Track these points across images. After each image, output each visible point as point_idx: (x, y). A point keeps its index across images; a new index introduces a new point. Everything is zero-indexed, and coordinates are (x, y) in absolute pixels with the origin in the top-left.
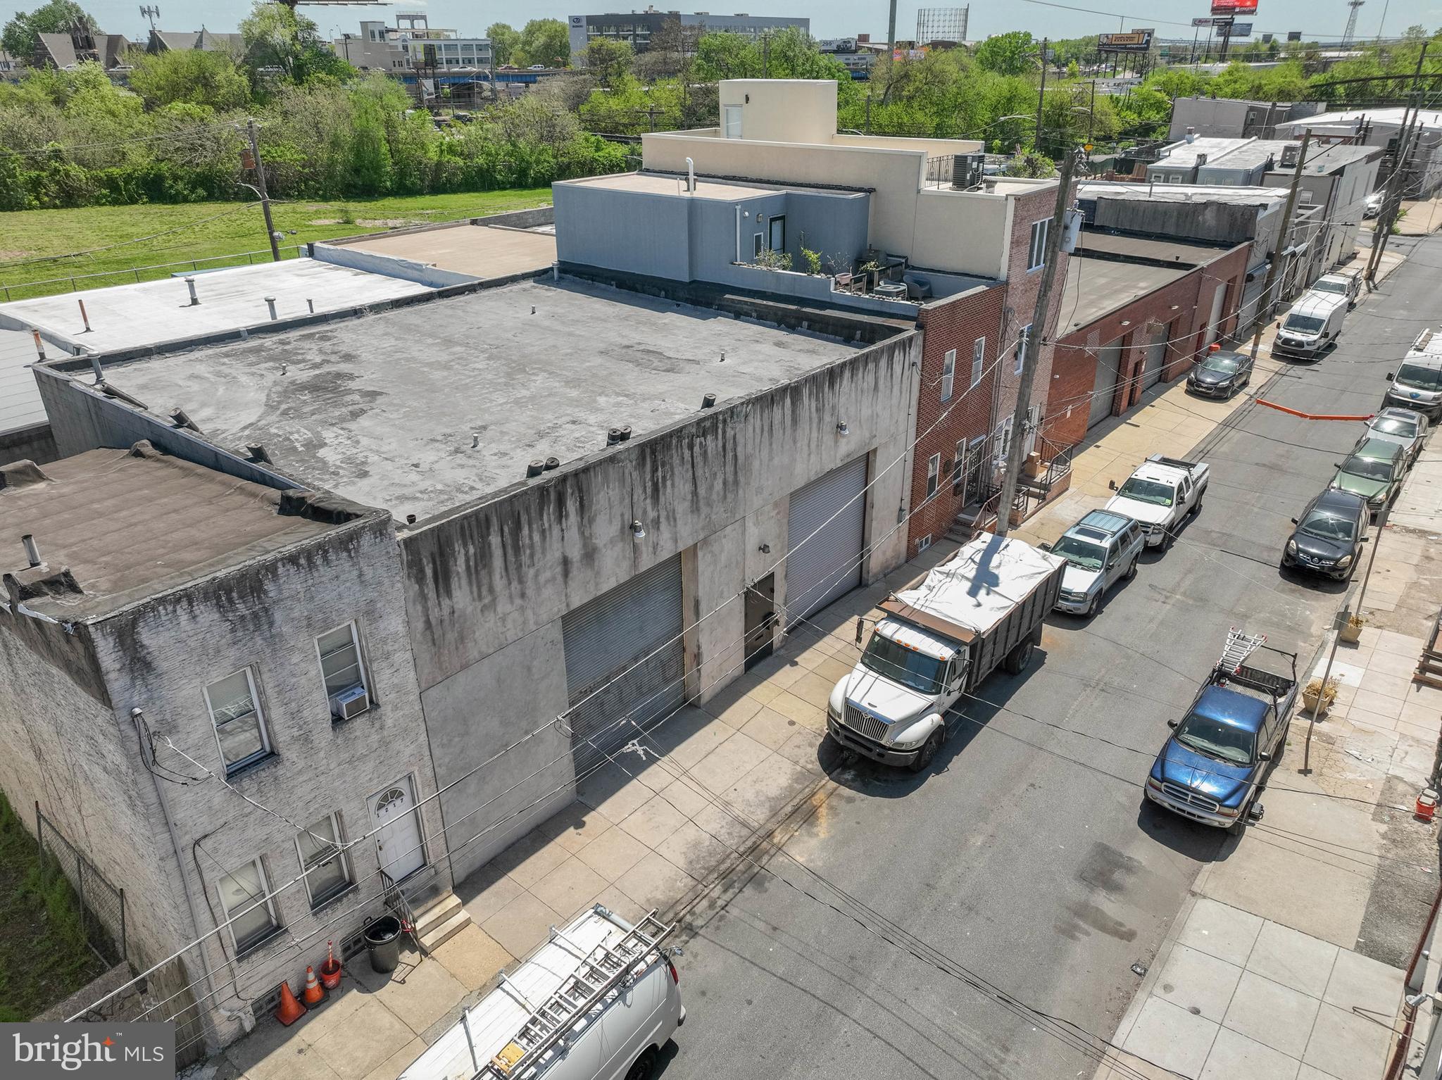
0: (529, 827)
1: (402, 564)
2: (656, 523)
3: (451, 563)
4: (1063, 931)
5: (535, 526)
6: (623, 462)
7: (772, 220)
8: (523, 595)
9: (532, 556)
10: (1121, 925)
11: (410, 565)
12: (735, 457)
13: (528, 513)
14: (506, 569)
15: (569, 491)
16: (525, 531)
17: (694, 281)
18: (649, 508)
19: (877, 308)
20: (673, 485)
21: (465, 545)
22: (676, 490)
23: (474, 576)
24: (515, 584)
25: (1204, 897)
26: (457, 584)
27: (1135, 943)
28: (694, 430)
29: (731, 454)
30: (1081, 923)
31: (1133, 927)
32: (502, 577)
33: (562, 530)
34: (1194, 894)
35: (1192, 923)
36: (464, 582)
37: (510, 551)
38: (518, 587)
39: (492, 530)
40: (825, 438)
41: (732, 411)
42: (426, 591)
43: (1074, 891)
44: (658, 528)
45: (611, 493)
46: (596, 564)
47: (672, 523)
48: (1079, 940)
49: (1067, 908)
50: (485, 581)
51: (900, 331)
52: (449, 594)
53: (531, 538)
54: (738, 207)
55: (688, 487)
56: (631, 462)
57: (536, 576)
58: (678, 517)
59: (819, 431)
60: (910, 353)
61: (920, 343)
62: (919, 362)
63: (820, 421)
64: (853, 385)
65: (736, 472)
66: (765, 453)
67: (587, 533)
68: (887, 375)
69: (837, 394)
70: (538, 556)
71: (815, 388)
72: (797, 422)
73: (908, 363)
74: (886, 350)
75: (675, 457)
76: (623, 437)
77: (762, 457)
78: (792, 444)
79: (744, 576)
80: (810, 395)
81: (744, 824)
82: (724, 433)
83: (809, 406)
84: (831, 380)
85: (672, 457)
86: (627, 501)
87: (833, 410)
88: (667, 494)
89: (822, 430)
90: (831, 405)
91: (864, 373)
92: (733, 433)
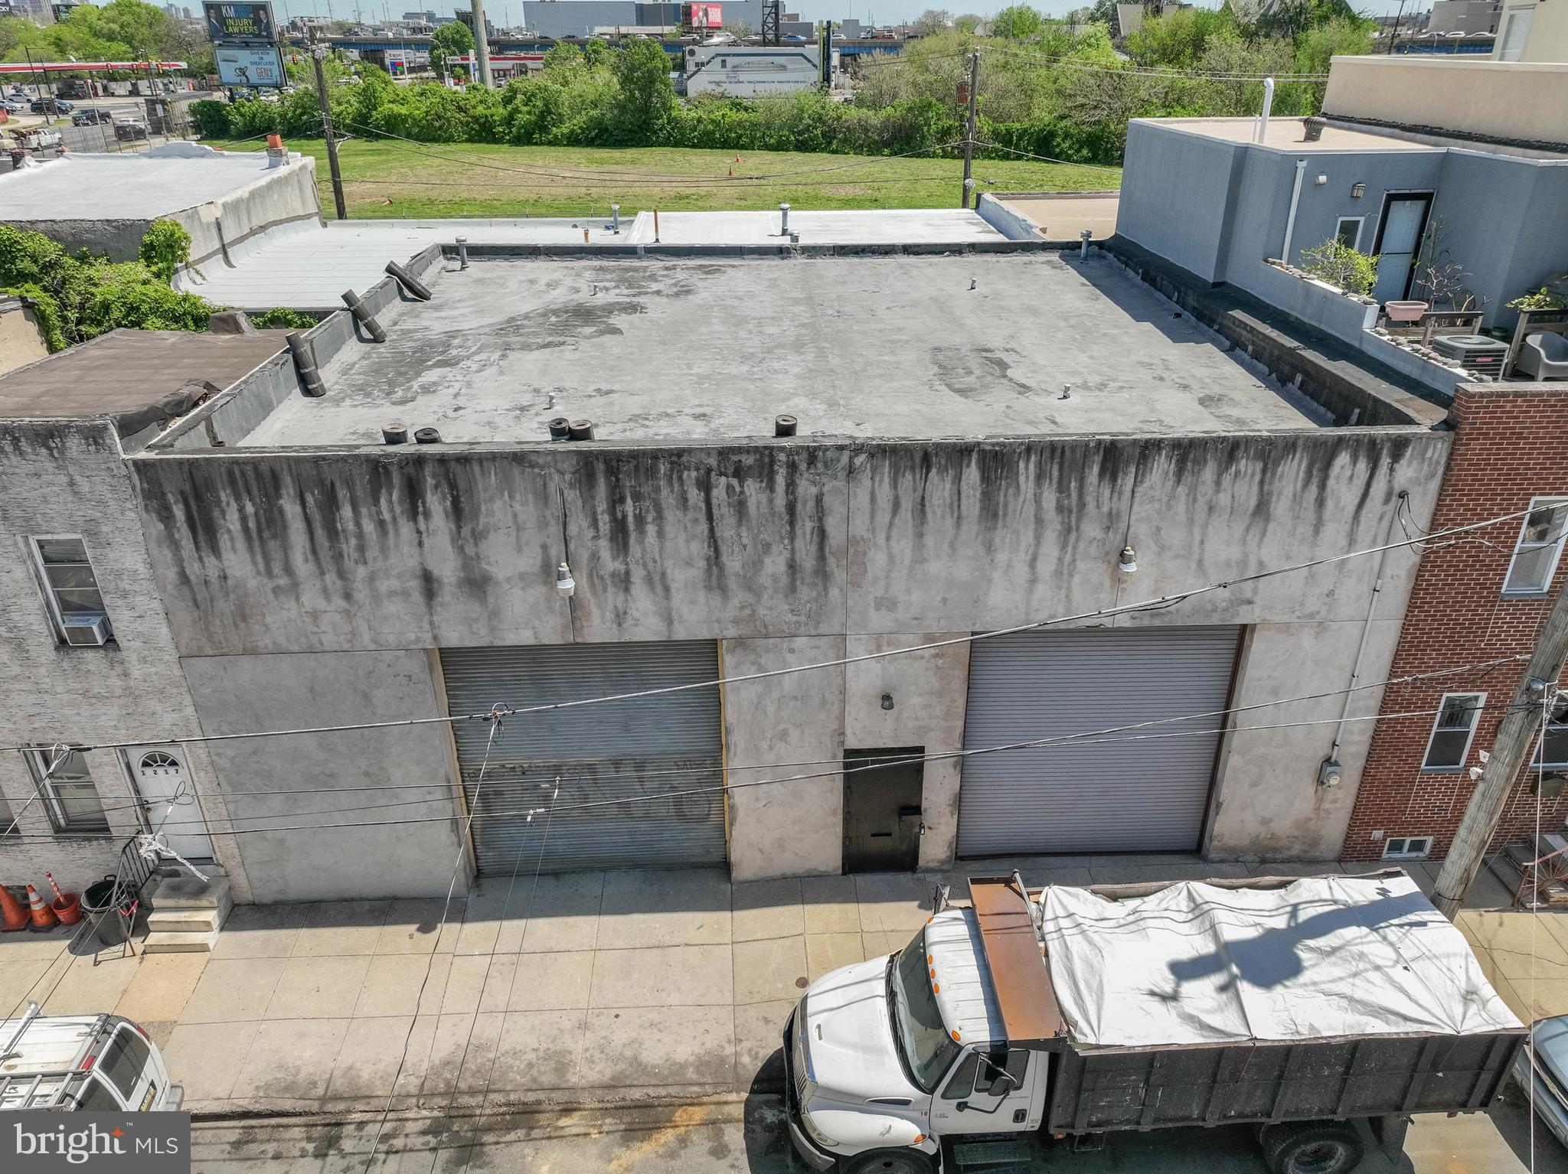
0: (382, 893)
1: (134, 489)
2: (624, 581)
3: (216, 514)
5: (364, 511)
6: (542, 468)
7: (1392, 198)
8: (348, 596)
9: (361, 548)
11: (148, 495)
12: (822, 533)
13: (351, 488)
14: (314, 551)
15: (430, 481)
16: (347, 512)
17: (1223, 284)
18: (605, 554)
19: (1414, 373)
20: (661, 534)
21: (238, 498)
22: (668, 544)
23: (257, 543)
24: (331, 578)
26: (228, 543)
28: (713, 461)
29: (809, 525)
32: (307, 560)
33: (419, 532)
36: (240, 543)
37: (320, 533)
38: (339, 583)
39: (283, 491)
40: (1081, 566)
41: (812, 454)
42: (177, 536)
44: (627, 590)
45: (518, 507)
46: (491, 599)
47: (659, 590)
50: (277, 555)
51: (1410, 421)
52: (216, 551)
53: (358, 524)
54: (1302, 165)
55: (699, 549)
56: (561, 473)
57: (372, 578)
58: (674, 586)
59: (1064, 547)
60: (1392, 470)
61: (1436, 456)
62: (1425, 494)
63: (1069, 531)
64: (1180, 489)
65: (821, 557)
66: (903, 546)
67: (470, 550)
68: (1306, 495)
69: (1127, 494)
70: (372, 552)
71: (1056, 468)
72: (996, 515)
73: (1385, 487)
74: (1305, 447)
75: (665, 492)
76: (574, 435)
77: (895, 551)
78: (982, 551)
79: (842, 725)
80: (1040, 477)
81: (561, 1068)
82: (791, 486)
83: (1038, 500)
84: (1109, 465)
85: (658, 490)
86: (554, 529)
87: (1112, 518)
88: (646, 544)
89: (1075, 548)
90: (1105, 509)
91: (1219, 476)
92: (814, 490)
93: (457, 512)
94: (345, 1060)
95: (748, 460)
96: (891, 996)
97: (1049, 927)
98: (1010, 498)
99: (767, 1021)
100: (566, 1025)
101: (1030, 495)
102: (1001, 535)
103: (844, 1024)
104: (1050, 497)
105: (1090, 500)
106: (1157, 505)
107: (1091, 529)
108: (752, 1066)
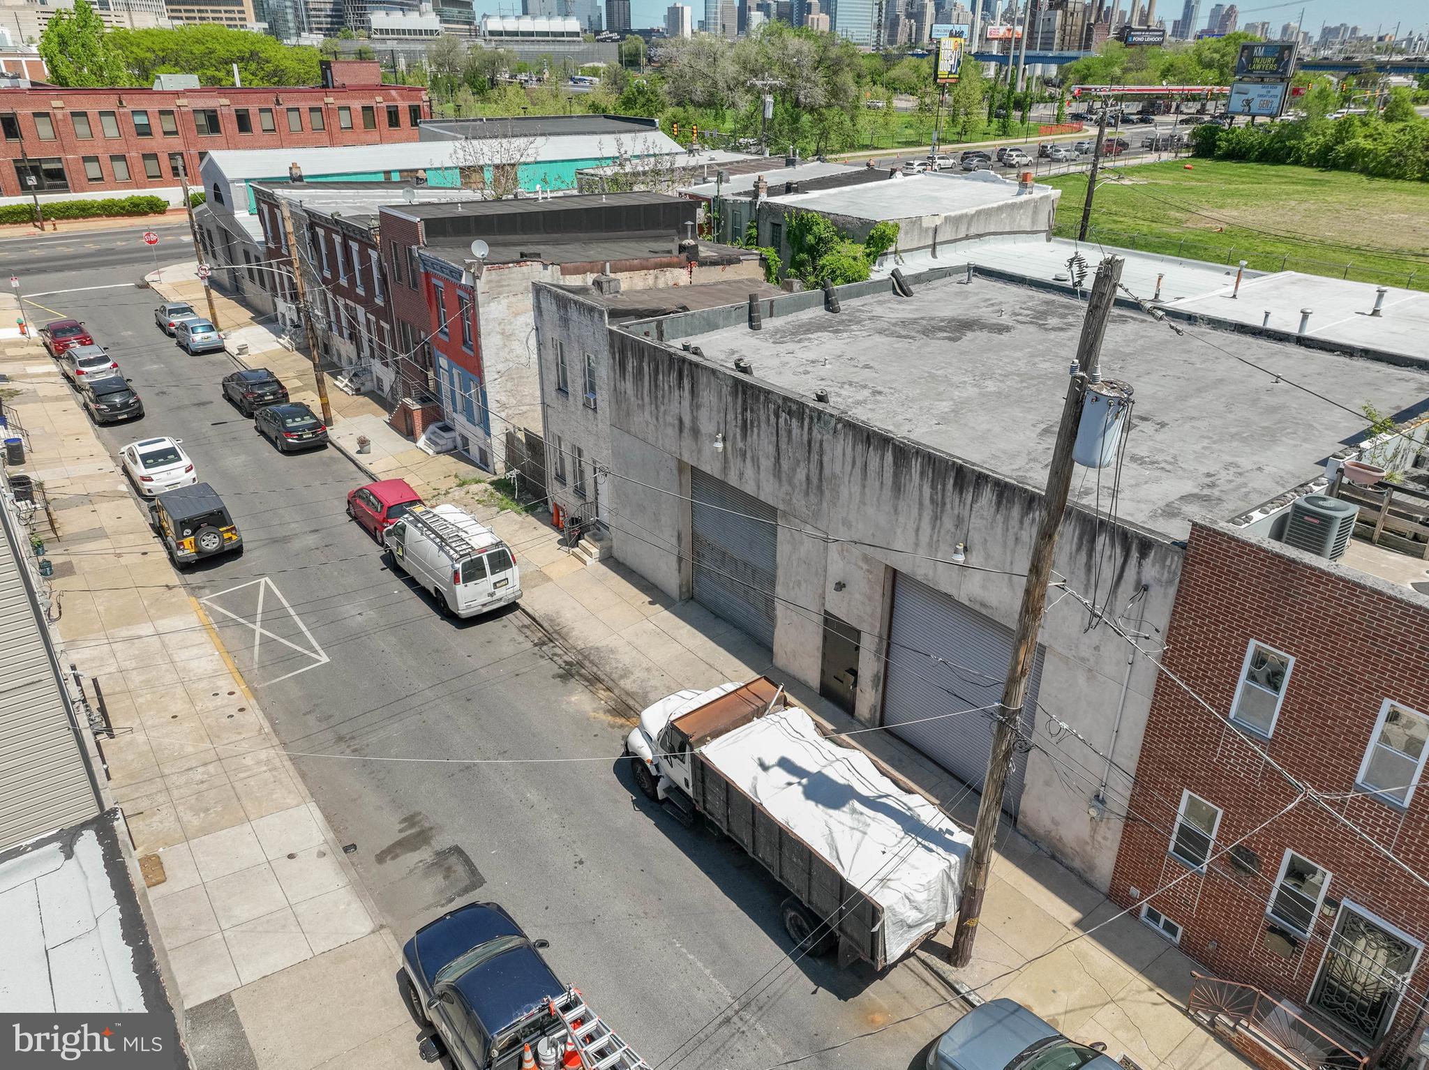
2: (744, 455)
3: (627, 362)
4: (413, 817)
5: (666, 379)
6: (720, 380)
8: (657, 419)
9: (663, 397)
10: (393, 858)
12: (821, 463)
14: (650, 392)
15: (686, 373)
16: (661, 377)
18: (739, 437)
20: (759, 435)
21: (634, 358)
22: (761, 442)
23: (636, 381)
24: (653, 407)
25: (373, 932)
26: (628, 378)
27: (373, 858)
28: (781, 402)
29: (816, 457)
30: (413, 831)
31: (385, 865)
32: (648, 395)
33: (680, 397)
34: (382, 927)
35: (356, 906)
36: (631, 380)
37: (653, 384)
38: (655, 411)
41: (819, 415)
42: (616, 368)
43: (443, 841)
44: (745, 461)
45: (712, 398)
46: (699, 443)
47: (756, 467)
48: (400, 823)
49: (431, 828)
50: (640, 389)
52: (624, 379)
53: (663, 385)
55: (772, 451)
56: (730, 387)
57: (665, 413)
58: (762, 467)
59: (933, 528)
60: (1140, 564)
61: (1173, 567)
62: (1165, 595)
63: (936, 519)
64: (998, 516)
65: (820, 480)
66: (856, 489)
67: (695, 414)
68: (1078, 557)
69: (968, 507)
70: (666, 401)
71: (931, 471)
72: (900, 490)
73: (1135, 577)
74: (1078, 519)
75: (762, 412)
76: (745, 370)
77: (852, 490)
78: (892, 511)
79: (824, 592)
80: (922, 473)
81: (623, 677)
82: (810, 429)
83: (921, 487)
84: (959, 481)
85: (759, 410)
86: (722, 415)
87: (959, 522)
88: (753, 438)
89: (939, 532)
90: (956, 512)
91: (1022, 517)
92: (819, 437)
93: (693, 392)
94: (575, 625)
95: (794, 407)
98: (907, 482)
101: (917, 484)
102: (902, 505)
104: (927, 491)
105: (948, 501)
106: (985, 522)
107: (948, 523)
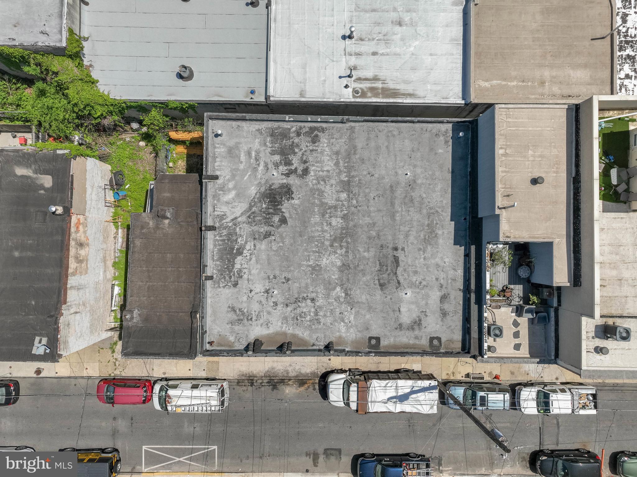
4: (306, 453)
30: (312, 456)
43: (320, 451)
48: (307, 457)
49: (314, 450)
81: (288, 373)
94: (251, 370)
96: (343, 388)
97: (371, 389)
99: (323, 366)
100: (288, 365)
103: (335, 392)
108: (320, 374)
